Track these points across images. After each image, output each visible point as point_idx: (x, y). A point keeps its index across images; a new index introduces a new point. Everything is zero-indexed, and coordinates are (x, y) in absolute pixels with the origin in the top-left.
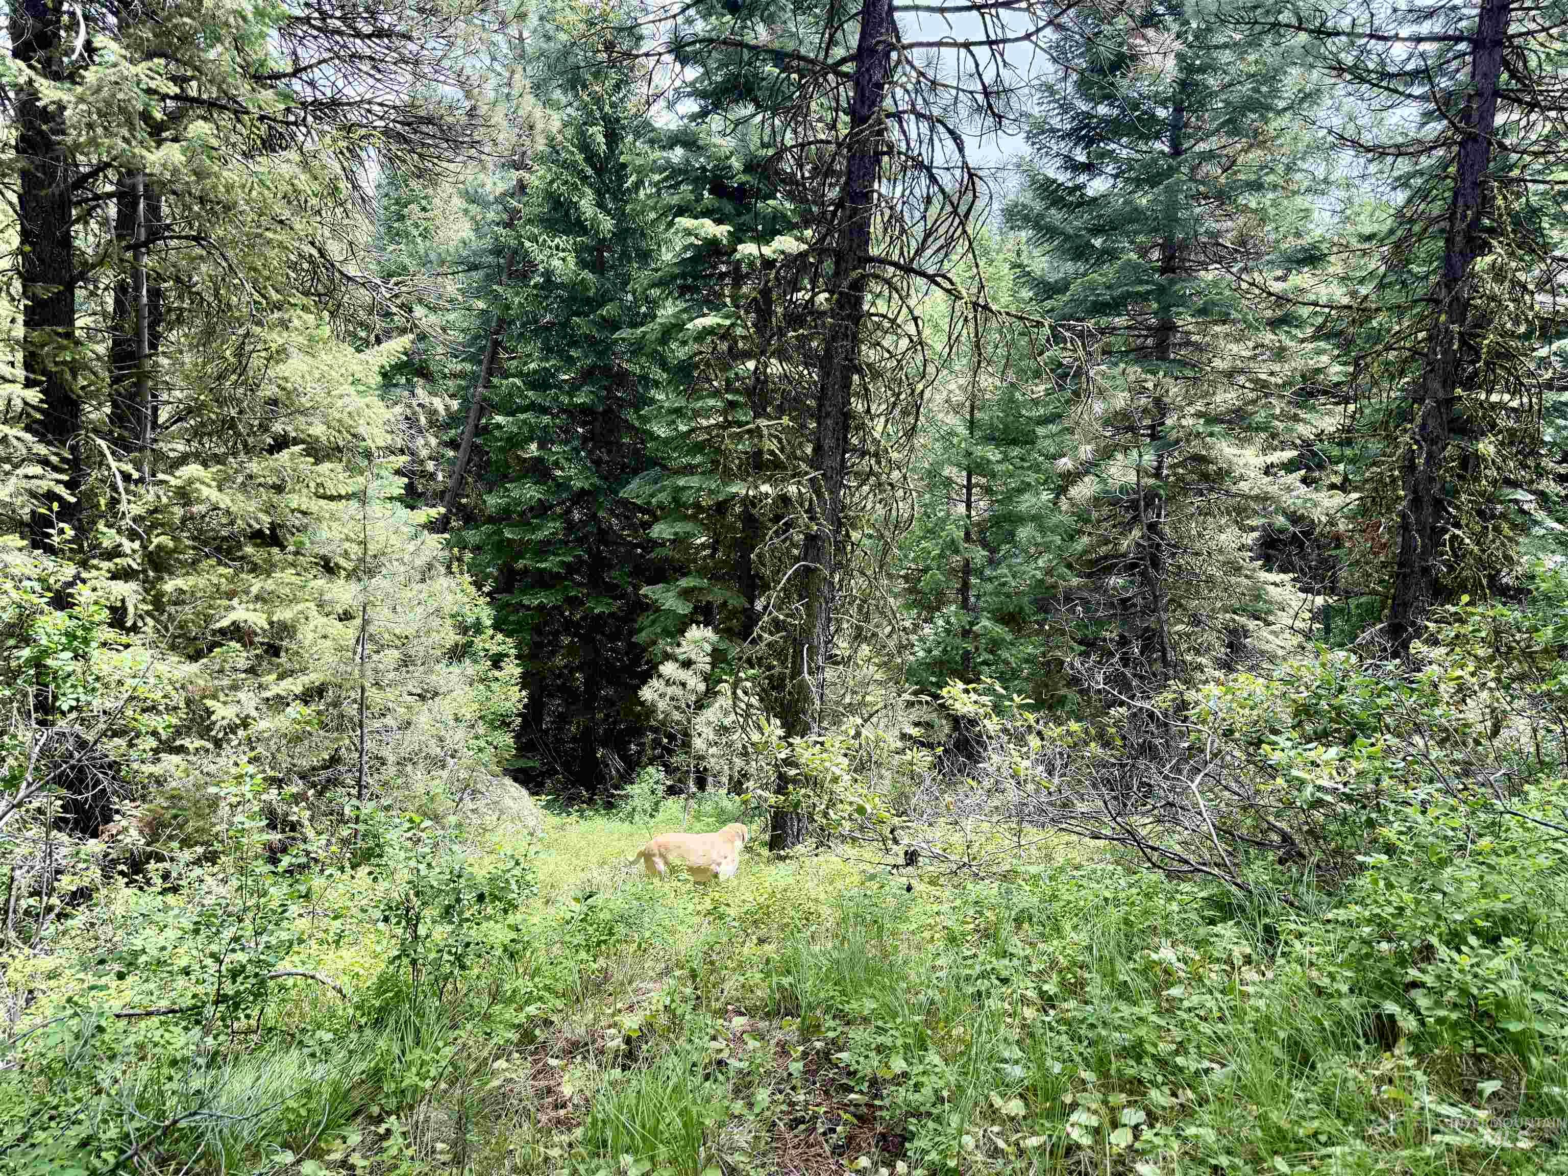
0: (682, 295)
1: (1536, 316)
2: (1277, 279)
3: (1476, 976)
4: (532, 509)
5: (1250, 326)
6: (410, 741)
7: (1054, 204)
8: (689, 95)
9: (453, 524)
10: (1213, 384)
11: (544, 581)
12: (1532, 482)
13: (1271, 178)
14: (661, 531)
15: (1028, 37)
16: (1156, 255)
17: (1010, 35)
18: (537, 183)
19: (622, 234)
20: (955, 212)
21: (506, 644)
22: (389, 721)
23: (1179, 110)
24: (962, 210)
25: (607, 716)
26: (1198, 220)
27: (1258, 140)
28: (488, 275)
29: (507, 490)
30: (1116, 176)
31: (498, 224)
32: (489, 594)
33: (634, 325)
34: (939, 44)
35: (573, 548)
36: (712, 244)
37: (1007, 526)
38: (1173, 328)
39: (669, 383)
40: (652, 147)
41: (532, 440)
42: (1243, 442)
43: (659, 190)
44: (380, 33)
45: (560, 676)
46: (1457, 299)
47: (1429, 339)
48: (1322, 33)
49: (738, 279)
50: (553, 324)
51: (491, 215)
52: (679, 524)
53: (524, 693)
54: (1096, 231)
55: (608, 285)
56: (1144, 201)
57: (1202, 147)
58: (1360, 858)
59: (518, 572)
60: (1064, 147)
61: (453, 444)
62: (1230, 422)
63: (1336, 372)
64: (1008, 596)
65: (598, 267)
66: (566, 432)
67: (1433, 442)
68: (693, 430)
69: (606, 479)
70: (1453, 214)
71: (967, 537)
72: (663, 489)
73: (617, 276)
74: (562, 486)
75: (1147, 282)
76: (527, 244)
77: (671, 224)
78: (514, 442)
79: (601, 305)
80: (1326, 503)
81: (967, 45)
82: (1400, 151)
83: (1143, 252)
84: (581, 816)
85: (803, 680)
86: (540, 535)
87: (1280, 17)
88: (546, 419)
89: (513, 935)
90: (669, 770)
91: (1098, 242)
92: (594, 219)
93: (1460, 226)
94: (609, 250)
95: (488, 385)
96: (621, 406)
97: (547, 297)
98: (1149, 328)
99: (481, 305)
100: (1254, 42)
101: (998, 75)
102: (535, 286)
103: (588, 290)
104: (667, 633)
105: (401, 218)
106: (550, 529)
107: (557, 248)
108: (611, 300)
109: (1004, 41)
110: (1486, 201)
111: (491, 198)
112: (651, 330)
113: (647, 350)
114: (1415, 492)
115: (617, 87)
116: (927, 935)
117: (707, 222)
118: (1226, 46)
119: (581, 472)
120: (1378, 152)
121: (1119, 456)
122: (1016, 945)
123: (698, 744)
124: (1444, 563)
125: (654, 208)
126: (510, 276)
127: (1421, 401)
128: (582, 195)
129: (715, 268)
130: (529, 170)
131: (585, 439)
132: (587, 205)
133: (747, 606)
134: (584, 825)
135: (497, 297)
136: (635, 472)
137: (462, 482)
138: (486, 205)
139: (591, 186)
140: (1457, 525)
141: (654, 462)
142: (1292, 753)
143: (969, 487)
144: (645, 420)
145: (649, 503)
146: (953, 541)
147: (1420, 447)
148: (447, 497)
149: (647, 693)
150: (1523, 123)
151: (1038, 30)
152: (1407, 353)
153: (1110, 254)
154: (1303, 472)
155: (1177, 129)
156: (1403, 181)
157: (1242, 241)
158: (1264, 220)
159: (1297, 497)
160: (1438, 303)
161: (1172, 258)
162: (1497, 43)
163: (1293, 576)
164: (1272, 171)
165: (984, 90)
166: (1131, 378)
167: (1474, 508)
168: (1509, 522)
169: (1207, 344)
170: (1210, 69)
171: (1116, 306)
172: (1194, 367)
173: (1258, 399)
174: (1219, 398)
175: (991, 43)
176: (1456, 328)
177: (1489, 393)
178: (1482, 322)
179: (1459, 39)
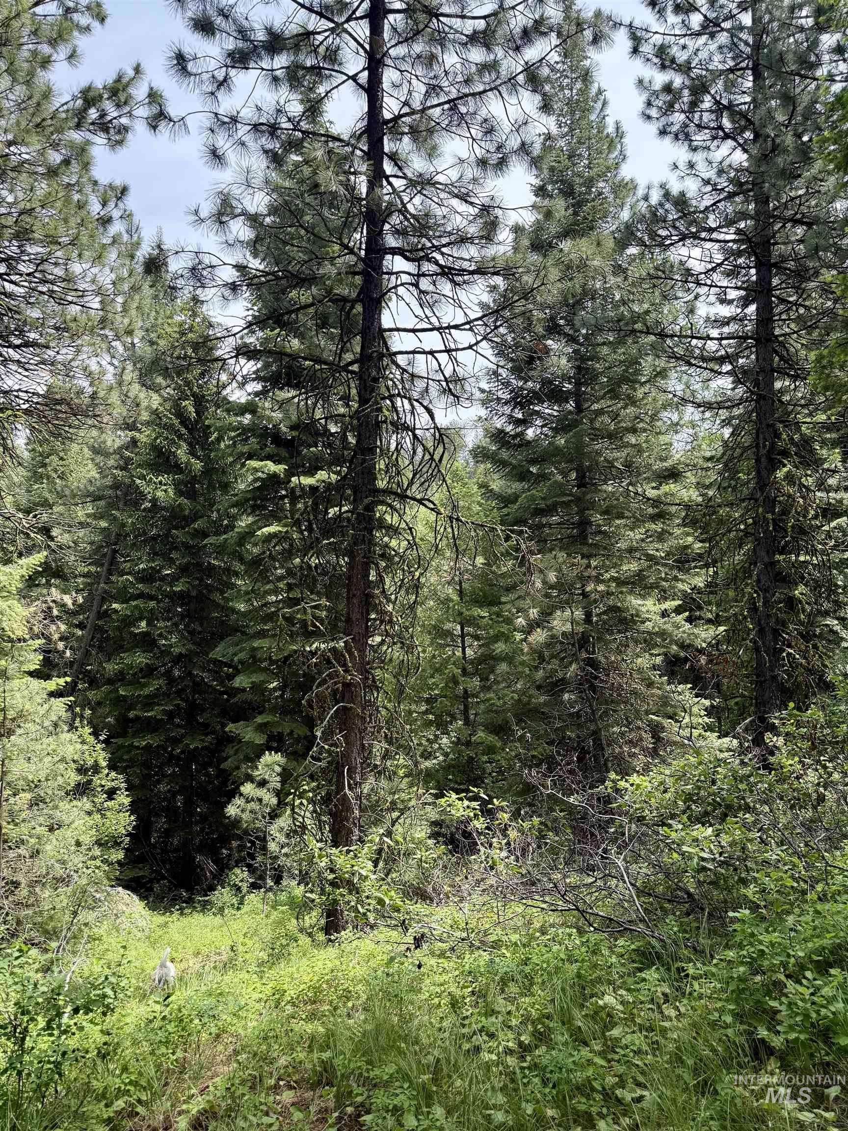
0: (253, 511)
1: (818, 506)
2: (653, 488)
3: (813, 1003)
4: (141, 670)
5: (638, 520)
6: (40, 867)
7: (503, 445)
8: (254, 380)
9: (80, 686)
10: (621, 558)
11: (151, 726)
12: (835, 611)
13: (641, 425)
14: (241, 681)
15: (470, 347)
16: (574, 475)
17: (460, 346)
18: (144, 440)
19: (208, 471)
20: (432, 459)
21: (117, 780)
22: (22, 851)
23: (578, 384)
24: (437, 457)
25: (202, 830)
26: (599, 453)
27: (632, 401)
28: (109, 504)
29: (122, 658)
30: (542, 427)
31: (116, 468)
32: (104, 742)
33: (217, 533)
34: (414, 352)
35: (175, 699)
36: (273, 478)
37: (492, 662)
38: (590, 523)
39: (246, 572)
40: (229, 414)
41: (141, 619)
42: (643, 597)
43: (234, 443)
44: (27, 344)
45: (165, 799)
46: (767, 497)
47: (755, 523)
48: (663, 335)
49: (294, 499)
50: (159, 536)
51: (111, 462)
52: (255, 675)
53: (132, 818)
54: (533, 462)
55: (199, 507)
56: (563, 441)
57: (596, 406)
58: (731, 914)
59: (132, 720)
60: (507, 410)
61: (81, 626)
62: (633, 583)
63: (698, 547)
64: (496, 712)
65: (191, 494)
66: (168, 611)
67: (766, 591)
68: (265, 605)
69: (199, 645)
70: (758, 444)
71: (465, 672)
72: (241, 651)
73: (205, 501)
74: (165, 652)
75: (569, 495)
76: (138, 481)
77: (243, 465)
78: (129, 621)
79: (195, 520)
80: (703, 635)
81: (432, 353)
82: (720, 406)
83: (565, 474)
84: (182, 914)
85: (345, 794)
86: (146, 691)
87: (636, 326)
88: (152, 604)
89: (106, 1038)
90: (252, 869)
91: (534, 470)
92: (188, 463)
93: (763, 452)
94: (199, 482)
95: (108, 581)
96: (210, 591)
97: (153, 518)
98: (573, 524)
99: (104, 524)
100: (621, 342)
101: (454, 370)
102: (145, 509)
103: (184, 510)
104: (248, 759)
105: (44, 465)
106: (154, 685)
107: (160, 483)
108: (201, 517)
109: (457, 350)
110: (778, 435)
111: (111, 451)
112: (231, 537)
113: (229, 550)
114: (760, 624)
115: (202, 375)
116: (436, 1000)
117: (269, 463)
118: (604, 344)
119: (179, 641)
120: (708, 406)
121: (558, 613)
122: (500, 1004)
123: (272, 846)
124: (784, 671)
125: (231, 455)
126: (125, 504)
127: (755, 564)
128: (179, 447)
129: (277, 492)
130: (139, 431)
131: (182, 616)
132: (182, 453)
133: (309, 733)
134: (185, 921)
135: (115, 518)
136: (222, 638)
137: (87, 653)
138: (107, 455)
139: (185, 440)
140: (789, 646)
141: (236, 630)
142: (683, 834)
143: (463, 637)
144: (227, 600)
145: (232, 660)
146: (454, 676)
147: (759, 595)
148: (75, 667)
149: (232, 810)
150: (793, 386)
151: (477, 343)
152: (741, 534)
153: (543, 477)
154: (687, 614)
155: (578, 396)
156: (726, 422)
157: (628, 465)
158: (640, 451)
159: (684, 632)
160: (756, 500)
161: (584, 477)
162: (769, 340)
163: (689, 686)
164: (642, 420)
165: (446, 380)
166: (561, 560)
167: (800, 634)
168: (825, 639)
169: (613, 532)
170: (595, 358)
171: (549, 510)
172: (605, 548)
173: (650, 567)
174: (625, 568)
175: (448, 351)
176: (769, 516)
177: (798, 555)
178: (785, 512)
179: (745, 338)
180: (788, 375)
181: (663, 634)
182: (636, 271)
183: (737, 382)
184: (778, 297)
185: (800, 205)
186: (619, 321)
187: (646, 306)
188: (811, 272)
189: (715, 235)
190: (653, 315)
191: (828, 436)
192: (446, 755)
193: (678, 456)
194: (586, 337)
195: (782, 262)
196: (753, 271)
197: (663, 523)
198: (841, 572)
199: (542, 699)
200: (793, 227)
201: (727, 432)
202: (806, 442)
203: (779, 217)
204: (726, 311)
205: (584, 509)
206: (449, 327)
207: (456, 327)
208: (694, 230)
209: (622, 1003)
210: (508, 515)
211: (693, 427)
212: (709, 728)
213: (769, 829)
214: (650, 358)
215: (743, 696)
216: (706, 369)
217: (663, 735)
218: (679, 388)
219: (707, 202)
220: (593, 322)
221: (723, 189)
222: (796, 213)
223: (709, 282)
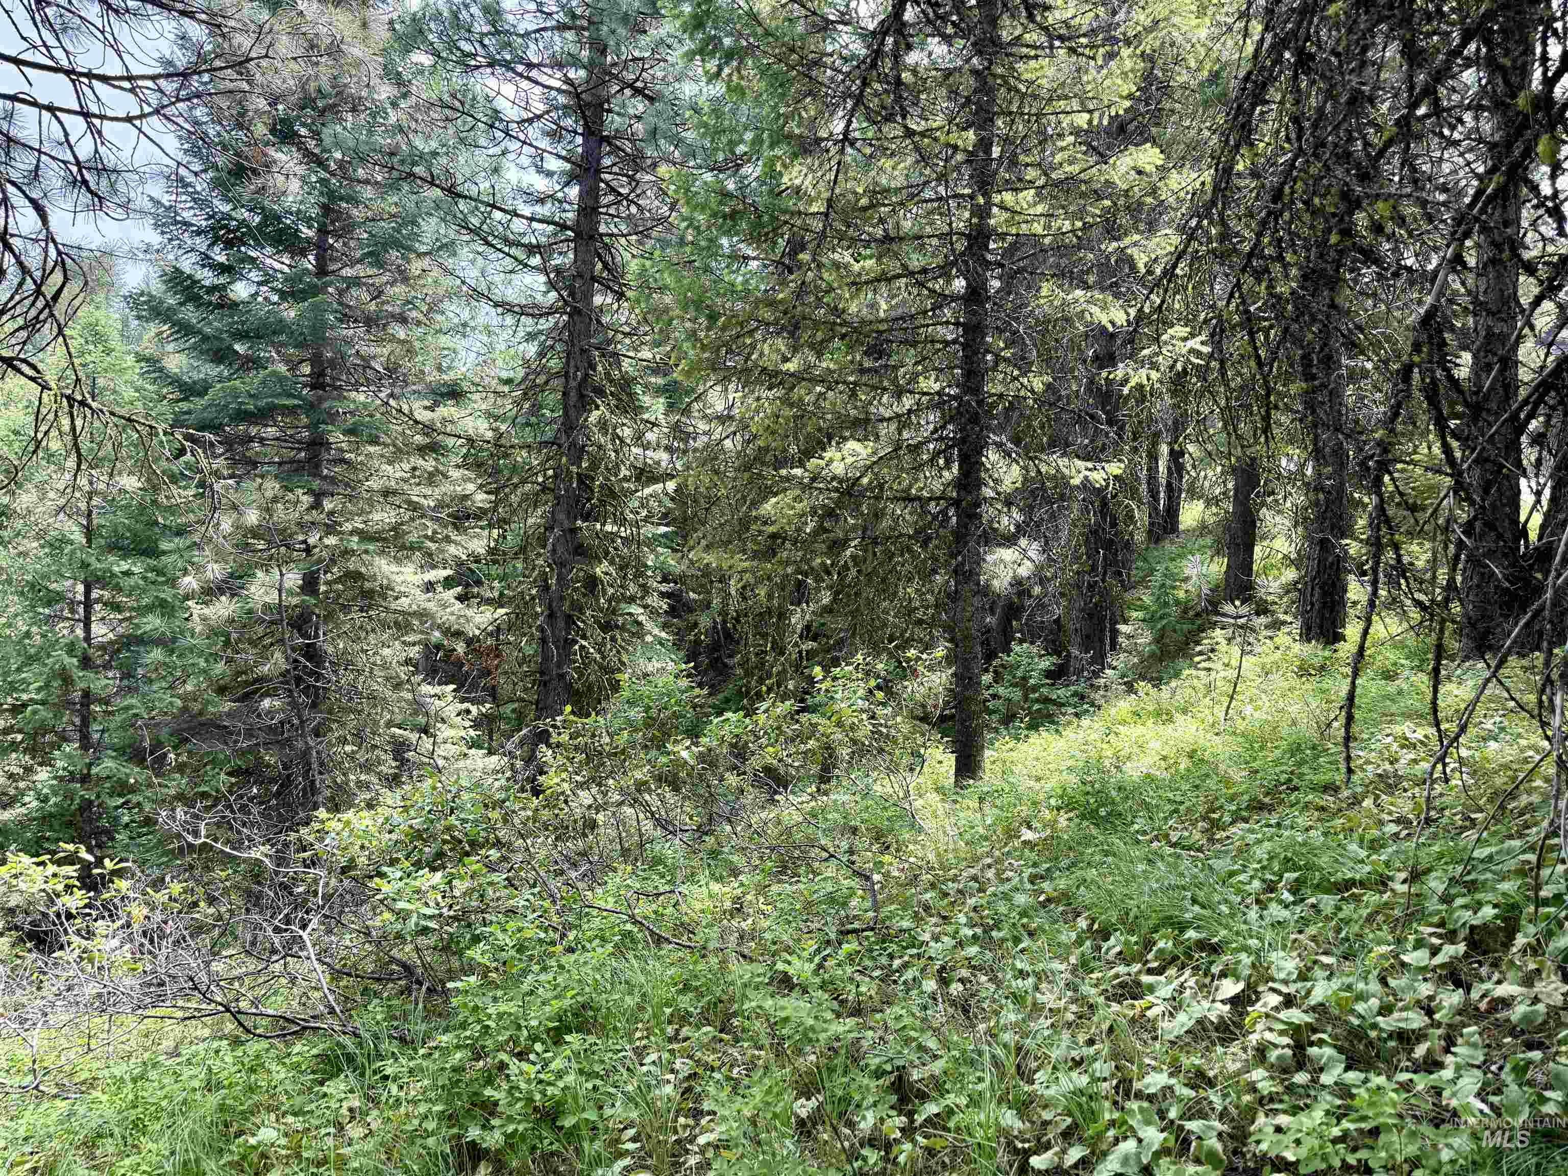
1: (632, 465)
2: (426, 408)
3: (539, 1082)
5: (400, 451)
7: (189, 299)
10: (370, 502)
12: (642, 598)
13: (414, 314)
15: (129, 119)
16: (306, 369)
17: (110, 113)
20: (38, 292)
23: (323, 231)
26: (349, 342)
27: (404, 277)
30: (260, 284)
34: (14, 98)
37: (138, 647)
38: (327, 445)
42: (398, 561)
46: (574, 444)
47: (555, 476)
48: (453, 193)
54: (242, 336)
56: (292, 313)
57: (347, 272)
58: (451, 985)
60: (201, 243)
62: (385, 540)
63: (481, 499)
67: (562, 565)
70: (567, 373)
71: (86, 664)
75: (294, 397)
80: (478, 619)
81: (52, 109)
82: (523, 310)
83: (292, 365)
87: (416, 169)
91: (240, 348)
93: (573, 384)
98: (299, 442)
100: (393, 186)
101: (96, 151)
109: (102, 117)
110: (592, 366)
114: (550, 607)
118: (367, 182)
120: (508, 308)
121: (260, 574)
124: (574, 669)
127: (552, 529)
140: (584, 637)
142: (401, 884)
143: (88, 604)
146: (66, 668)
147: (552, 570)
150: (615, 306)
151: (143, 116)
152: (538, 488)
153: (252, 363)
154: (459, 589)
155: (322, 250)
156: (530, 337)
157: (392, 370)
158: (411, 352)
159: (452, 614)
160: (560, 446)
161: (322, 374)
162: (591, 237)
163: (454, 686)
164: (416, 307)
165: (78, 163)
166: (269, 494)
167: (597, 622)
168: (628, 631)
169: (362, 463)
170: (353, 200)
171: (263, 416)
172: (347, 485)
173: (412, 519)
174: (376, 516)
175: (86, 115)
176: (574, 469)
177: (603, 525)
178: (594, 466)
179: (564, 227)
180: (612, 291)
181: (423, 615)
182: (422, 90)
183: (551, 285)
184: (607, 184)
185: (643, 70)
186: (392, 154)
187: (434, 144)
188: (649, 162)
189: (534, 73)
190: (444, 160)
191: (653, 380)
192: (45, 800)
193: (464, 369)
194: (341, 164)
195: (615, 137)
196: (579, 140)
197: (436, 459)
198: (652, 551)
199: (227, 706)
200: (633, 96)
201: (532, 349)
202: (627, 383)
203: (616, 77)
204: (541, 184)
205: (318, 422)
206: (90, 75)
207: (104, 79)
208: (508, 57)
209: (286, 1135)
210: (189, 412)
211: (489, 333)
212: (474, 744)
213: (521, 869)
214: (433, 221)
215: (522, 700)
216: (508, 255)
217: (410, 755)
218: (472, 275)
219: (528, 24)
220: (351, 144)
221: (551, 14)
222: (637, 79)
223: (522, 136)
